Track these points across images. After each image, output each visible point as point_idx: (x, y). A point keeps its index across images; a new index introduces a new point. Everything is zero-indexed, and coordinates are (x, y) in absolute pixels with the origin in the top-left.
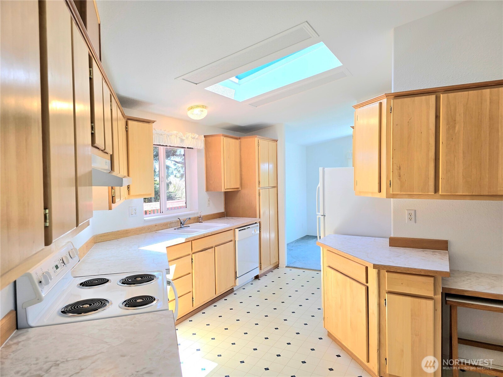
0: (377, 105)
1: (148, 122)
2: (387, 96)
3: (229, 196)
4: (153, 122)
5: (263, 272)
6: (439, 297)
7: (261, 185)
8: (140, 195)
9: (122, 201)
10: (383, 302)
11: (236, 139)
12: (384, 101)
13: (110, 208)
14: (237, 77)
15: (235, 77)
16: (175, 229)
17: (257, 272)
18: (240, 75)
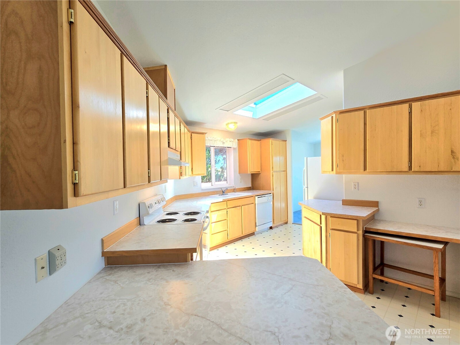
0: (330, 118)
1: (203, 134)
2: (335, 112)
3: (254, 176)
4: (206, 133)
5: (275, 225)
6: (361, 232)
7: (274, 170)
8: (198, 174)
9: (187, 177)
10: (328, 235)
11: (258, 140)
12: (334, 115)
13: (180, 179)
14: (255, 104)
15: (254, 103)
16: (219, 195)
17: (271, 225)
18: (257, 103)
